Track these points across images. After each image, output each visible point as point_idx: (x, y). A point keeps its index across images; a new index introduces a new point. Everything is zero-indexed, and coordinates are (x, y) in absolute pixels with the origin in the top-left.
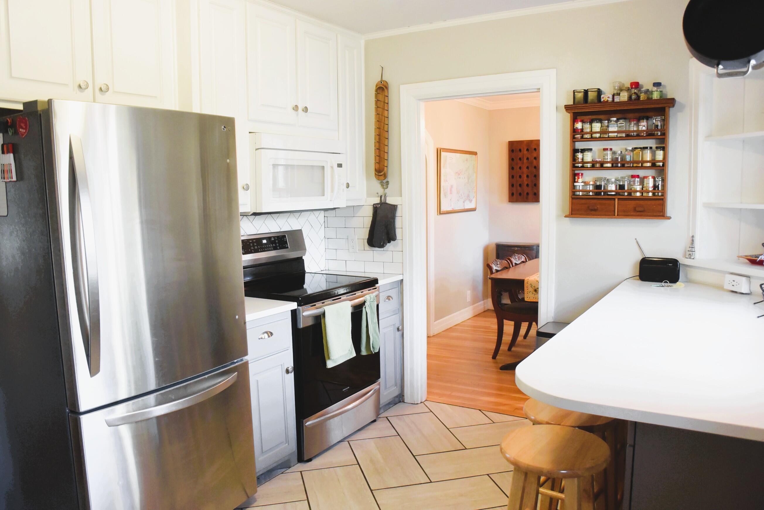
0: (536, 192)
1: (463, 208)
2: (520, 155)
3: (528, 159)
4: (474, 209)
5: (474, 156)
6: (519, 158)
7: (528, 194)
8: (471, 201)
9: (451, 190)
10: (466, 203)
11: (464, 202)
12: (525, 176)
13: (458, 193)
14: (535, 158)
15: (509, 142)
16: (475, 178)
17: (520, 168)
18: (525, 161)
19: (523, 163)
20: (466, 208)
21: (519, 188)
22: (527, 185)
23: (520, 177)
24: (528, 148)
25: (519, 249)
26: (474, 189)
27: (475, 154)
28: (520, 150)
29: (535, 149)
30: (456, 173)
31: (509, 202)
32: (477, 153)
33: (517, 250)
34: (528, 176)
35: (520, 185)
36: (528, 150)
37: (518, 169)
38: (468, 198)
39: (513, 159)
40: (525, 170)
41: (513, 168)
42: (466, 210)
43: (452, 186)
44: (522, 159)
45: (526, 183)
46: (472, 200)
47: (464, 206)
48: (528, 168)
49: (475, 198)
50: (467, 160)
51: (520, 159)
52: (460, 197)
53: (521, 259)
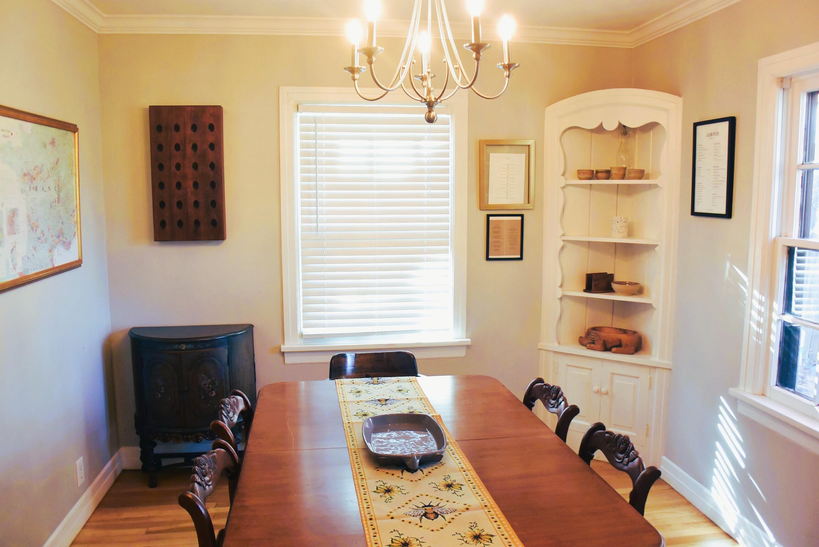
0: (216, 219)
1: (50, 267)
2: (177, 138)
3: (195, 147)
4: (77, 264)
5: (70, 134)
6: (174, 145)
7: (197, 223)
8: (67, 245)
9: (11, 222)
10: (55, 251)
11: (50, 251)
12: (190, 183)
13: (32, 228)
14: (212, 146)
15: (151, 107)
16: (74, 188)
17: (178, 167)
18: (189, 150)
19: (184, 157)
20: (56, 266)
21: (176, 209)
22: (196, 204)
23: (179, 185)
24: (196, 123)
25: (190, 346)
26: (74, 216)
27: (72, 128)
28: (177, 128)
29: (211, 127)
30: (25, 175)
31: (156, 240)
32: (78, 127)
33: (186, 349)
34: (196, 185)
35: (179, 204)
36: (194, 128)
37: (174, 169)
38: (62, 238)
39: (160, 147)
40: (189, 171)
41: (161, 167)
42: (57, 270)
43: (14, 213)
44: (181, 147)
45: (191, 199)
46: (70, 243)
47: (52, 260)
48: (195, 166)
49: (76, 237)
50: (53, 143)
51: (177, 147)
52: (39, 239)
53: (237, 407)
